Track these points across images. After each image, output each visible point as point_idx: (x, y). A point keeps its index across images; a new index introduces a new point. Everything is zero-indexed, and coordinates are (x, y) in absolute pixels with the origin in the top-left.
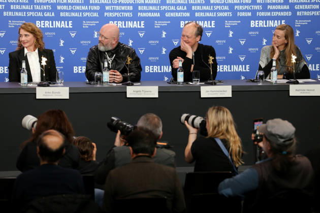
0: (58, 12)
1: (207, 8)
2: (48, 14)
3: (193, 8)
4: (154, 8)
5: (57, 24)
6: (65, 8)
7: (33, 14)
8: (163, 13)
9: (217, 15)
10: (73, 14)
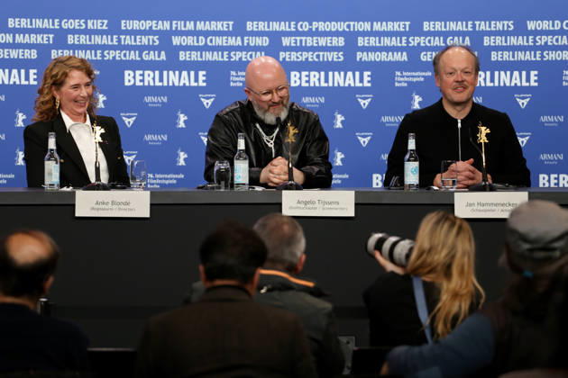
0: (173, 51)
1: (521, 41)
2: (151, 56)
3: (487, 41)
4: (394, 42)
5: (173, 78)
6: (190, 41)
7: (118, 55)
8: (414, 52)
9: (542, 57)
10: (208, 56)
